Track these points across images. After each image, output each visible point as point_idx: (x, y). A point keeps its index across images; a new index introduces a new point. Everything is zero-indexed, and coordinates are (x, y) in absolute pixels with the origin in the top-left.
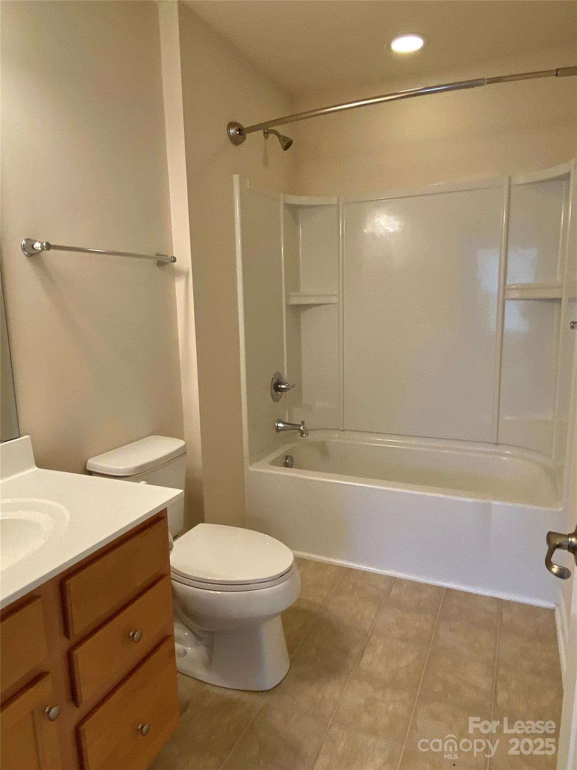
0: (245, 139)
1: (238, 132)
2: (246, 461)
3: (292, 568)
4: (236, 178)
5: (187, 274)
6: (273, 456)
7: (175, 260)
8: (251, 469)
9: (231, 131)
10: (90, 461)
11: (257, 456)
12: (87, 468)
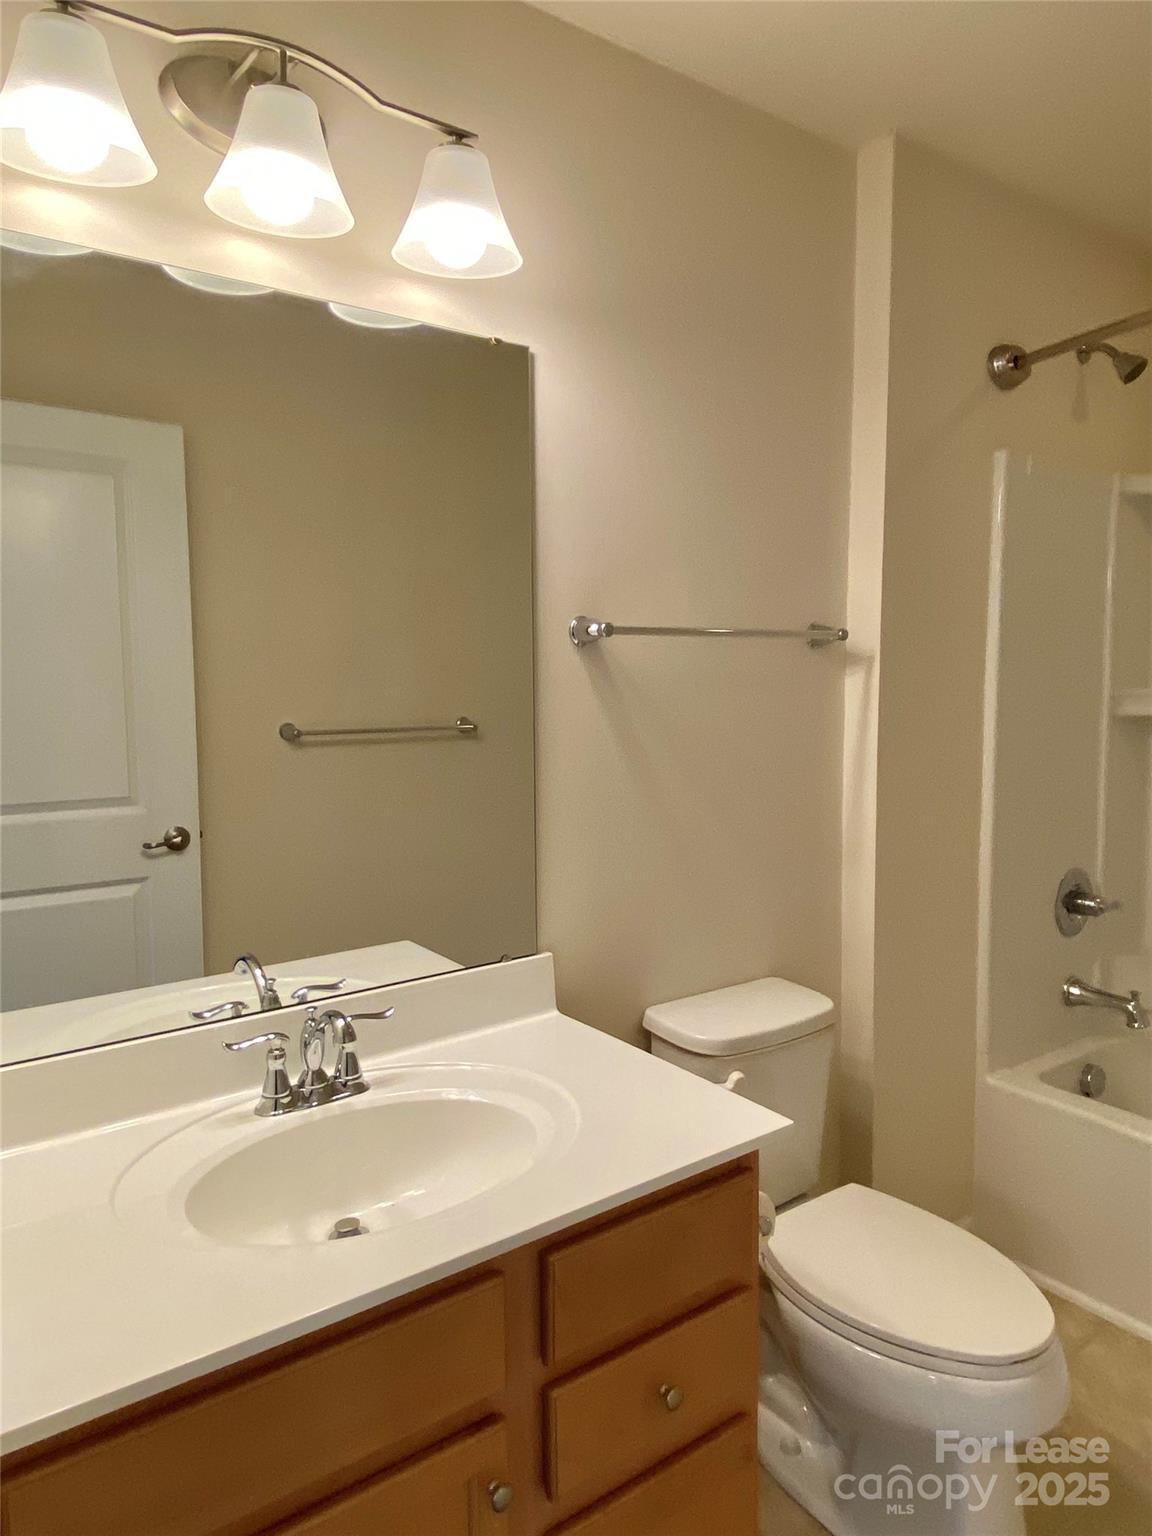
0: (1028, 374)
1: (1011, 365)
2: (982, 1060)
3: (1047, 1349)
4: (1001, 458)
5: (871, 659)
6: (1050, 1061)
7: (845, 636)
8: (991, 1080)
9: (995, 364)
10: (650, 1013)
11: (1007, 1055)
12: (644, 1025)
